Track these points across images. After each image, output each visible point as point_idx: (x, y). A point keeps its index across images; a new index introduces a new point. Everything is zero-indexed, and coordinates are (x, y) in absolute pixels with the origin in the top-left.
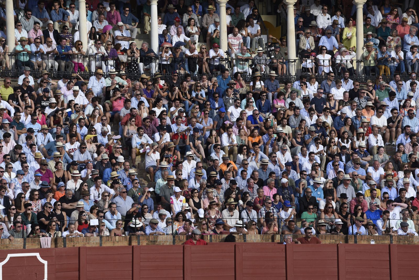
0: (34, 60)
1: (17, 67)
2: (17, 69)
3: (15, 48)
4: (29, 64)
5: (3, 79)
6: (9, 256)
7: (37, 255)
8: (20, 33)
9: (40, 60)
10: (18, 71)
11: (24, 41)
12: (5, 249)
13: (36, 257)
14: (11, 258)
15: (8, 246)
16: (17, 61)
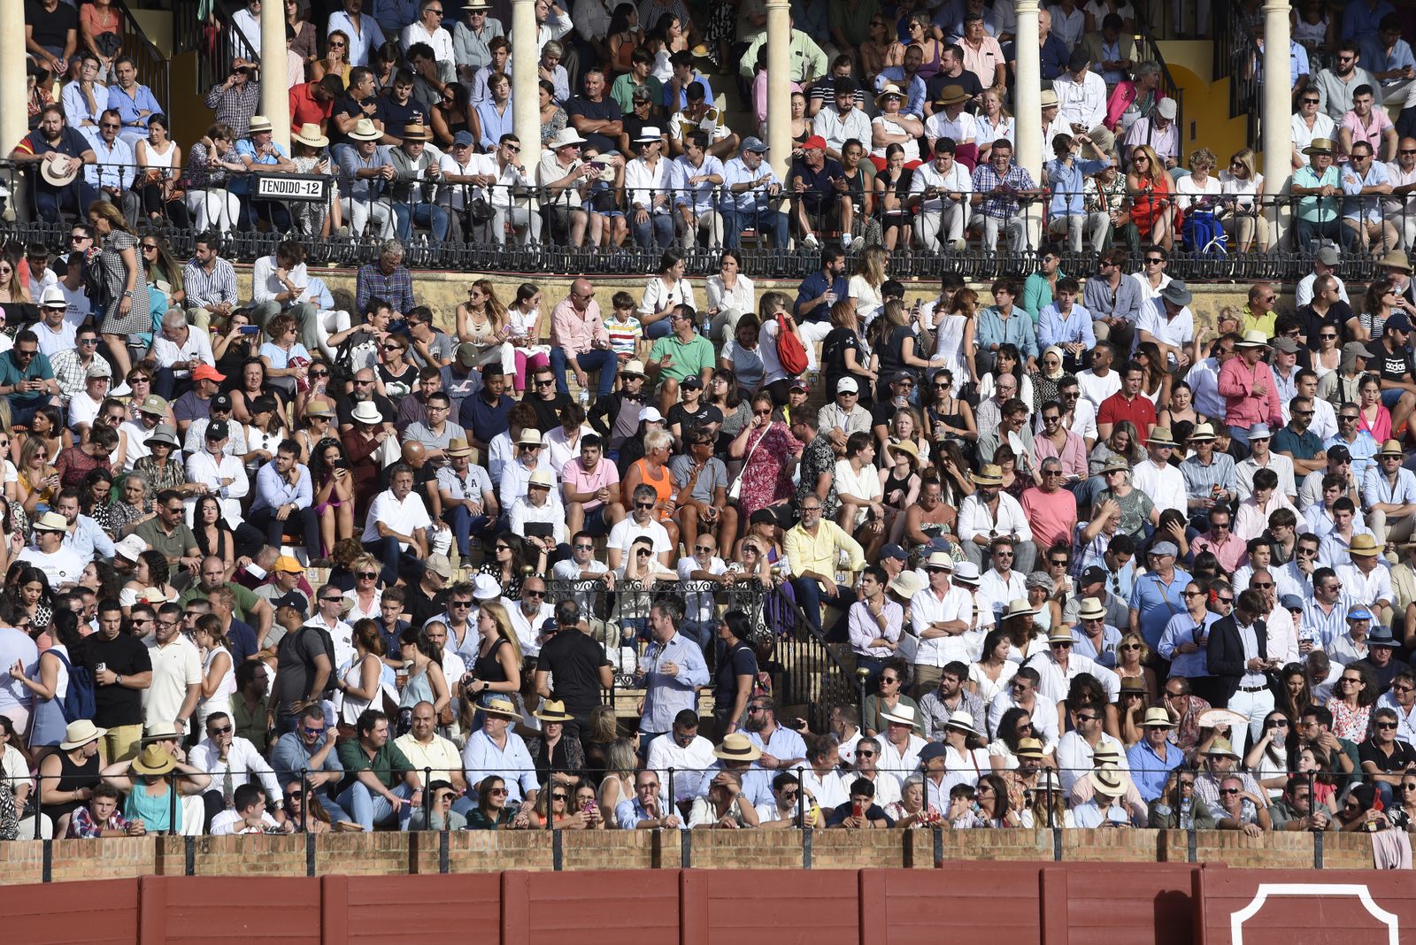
0: (1354, 219)
1: (1297, 245)
2: (1296, 249)
3: (1290, 179)
4: (1336, 231)
5: (1249, 286)
6: (1265, 890)
7: (1362, 891)
8: (1311, 127)
9: (1375, 217)
10: (1299, 258)
11: (1323, 152)
12: (1253, 865)
13: (1356, 899)
14: (1270, 898)
15: (1260, 854)
16: (1295, 224)
